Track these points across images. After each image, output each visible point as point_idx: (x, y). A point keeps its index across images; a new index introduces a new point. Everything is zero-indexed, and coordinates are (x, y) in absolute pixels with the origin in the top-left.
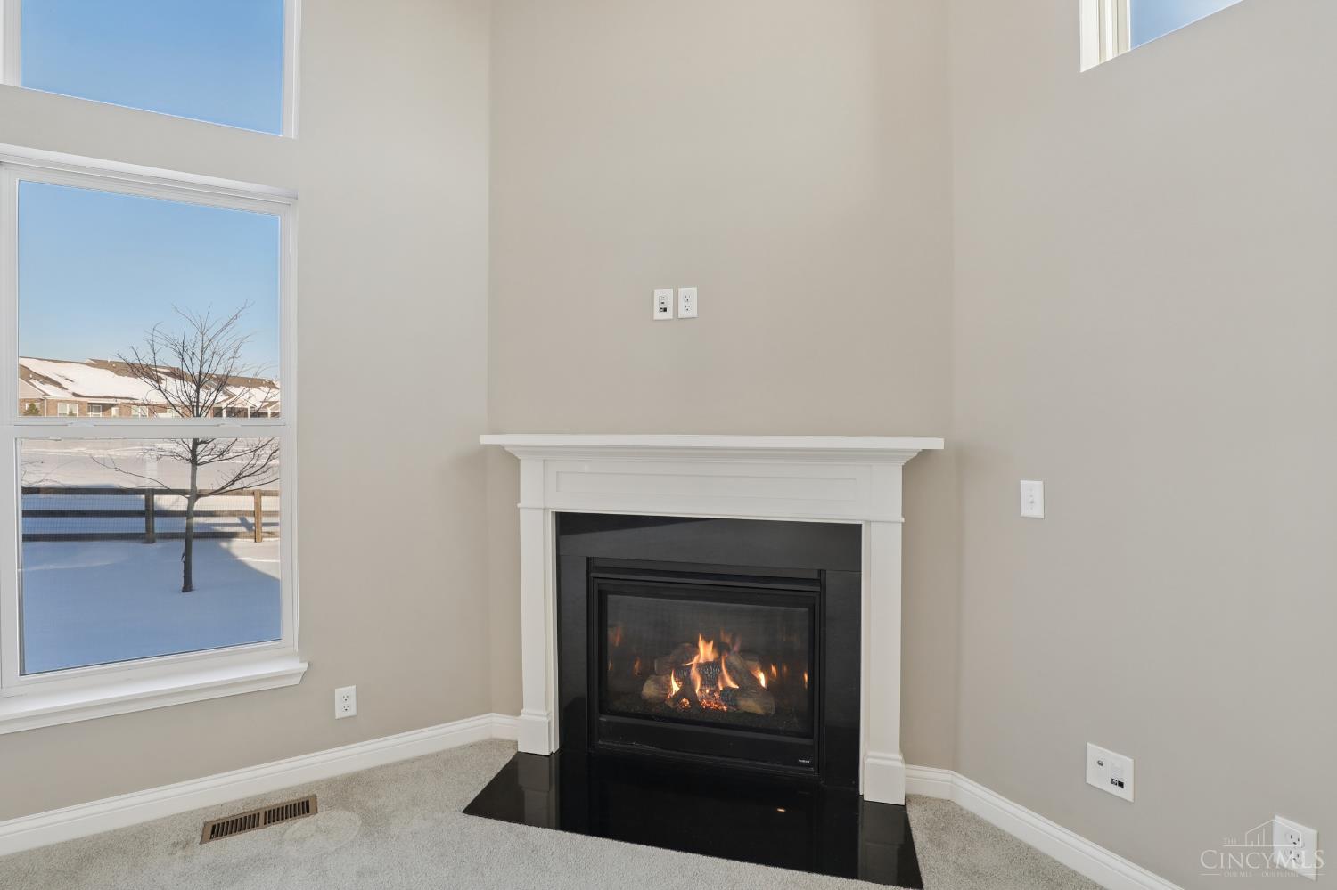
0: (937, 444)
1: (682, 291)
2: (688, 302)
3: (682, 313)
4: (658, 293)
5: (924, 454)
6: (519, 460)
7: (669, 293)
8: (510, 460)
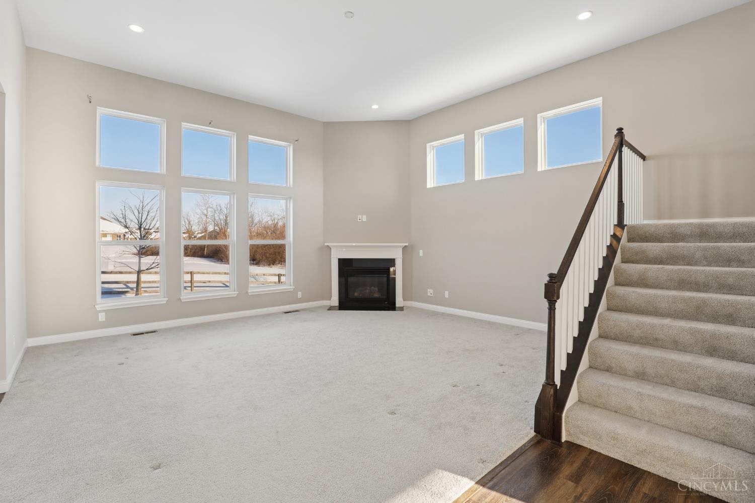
0: (407, 244)
1: (363, 216)
2: (364, 218)
3: (363, 220)
4: (359, 216)
5: (405, 246)
6: (331, 249)
7: (361, 216)
8: (329, 248)
